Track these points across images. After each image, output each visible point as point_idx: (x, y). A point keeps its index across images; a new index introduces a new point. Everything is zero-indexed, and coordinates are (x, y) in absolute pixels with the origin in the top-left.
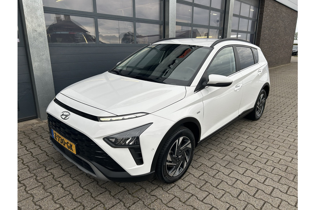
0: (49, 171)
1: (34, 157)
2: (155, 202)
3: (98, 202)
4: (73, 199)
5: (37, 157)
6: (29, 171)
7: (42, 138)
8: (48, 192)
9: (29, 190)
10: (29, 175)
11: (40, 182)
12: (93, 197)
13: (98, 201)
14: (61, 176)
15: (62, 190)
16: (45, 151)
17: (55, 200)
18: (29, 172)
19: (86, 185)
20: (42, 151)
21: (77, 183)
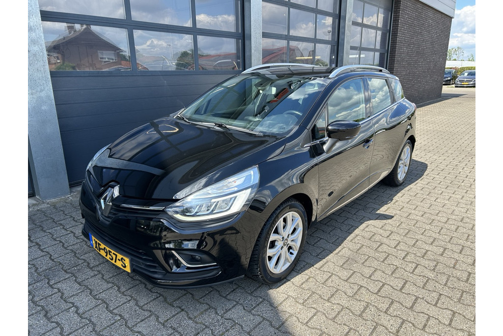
0: (56, 286)
2: (231, 330)
7: (42, 230)
8: (53, 322)
11: (39, 306)
12: (128, 327)
13: (137, 334)
14: (75, 293)
15: (76, 318)
16: (47, 252)
19: (117, 307)
20: (43, 251)
21: (102, 304)
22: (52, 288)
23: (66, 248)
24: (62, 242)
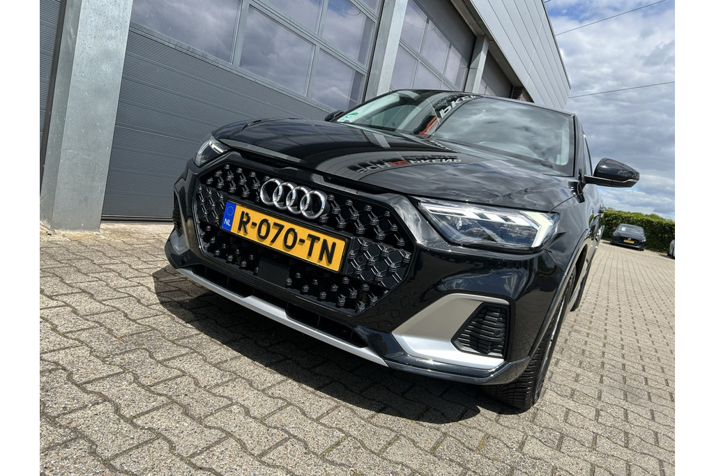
0: (170, 364)
1: (87, 320)
3: (404, 470)
4: (314, 453)
5: (96, 318)
6: (97, 357)
7: (79, 271)
8: (210, 428)
9: (135, 417)
10: (105, 370)
11: (161, 395)
12: (373, 452)
13: (400, 466)
14: (219, 382)
15: (254, 424)
16: (115, 307)
17: (256, 452)
18: (96, 360)
19: (322, 416)
20: (104, 305)
21: (287, 406)
22: (166, 366)
23: (147, 306)
24: (135, 297)
